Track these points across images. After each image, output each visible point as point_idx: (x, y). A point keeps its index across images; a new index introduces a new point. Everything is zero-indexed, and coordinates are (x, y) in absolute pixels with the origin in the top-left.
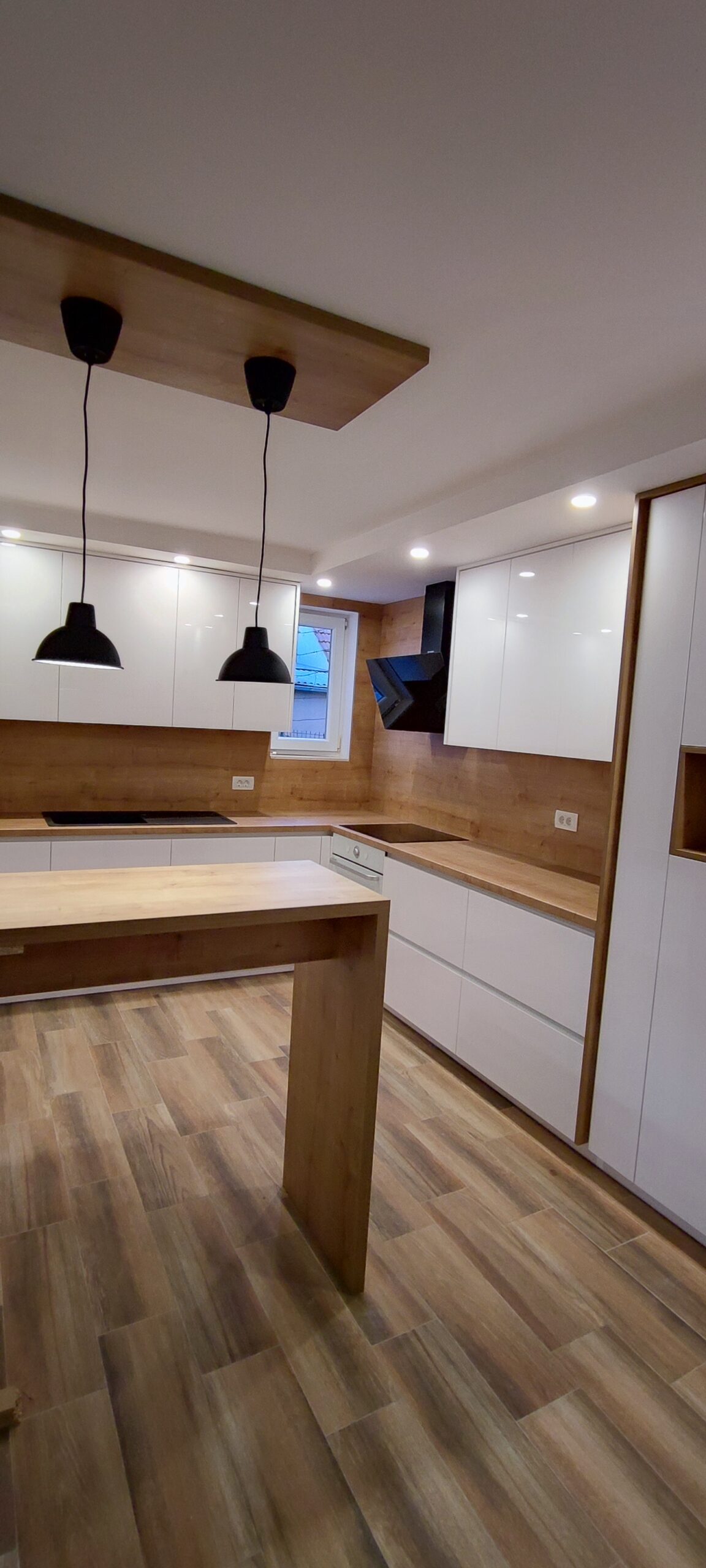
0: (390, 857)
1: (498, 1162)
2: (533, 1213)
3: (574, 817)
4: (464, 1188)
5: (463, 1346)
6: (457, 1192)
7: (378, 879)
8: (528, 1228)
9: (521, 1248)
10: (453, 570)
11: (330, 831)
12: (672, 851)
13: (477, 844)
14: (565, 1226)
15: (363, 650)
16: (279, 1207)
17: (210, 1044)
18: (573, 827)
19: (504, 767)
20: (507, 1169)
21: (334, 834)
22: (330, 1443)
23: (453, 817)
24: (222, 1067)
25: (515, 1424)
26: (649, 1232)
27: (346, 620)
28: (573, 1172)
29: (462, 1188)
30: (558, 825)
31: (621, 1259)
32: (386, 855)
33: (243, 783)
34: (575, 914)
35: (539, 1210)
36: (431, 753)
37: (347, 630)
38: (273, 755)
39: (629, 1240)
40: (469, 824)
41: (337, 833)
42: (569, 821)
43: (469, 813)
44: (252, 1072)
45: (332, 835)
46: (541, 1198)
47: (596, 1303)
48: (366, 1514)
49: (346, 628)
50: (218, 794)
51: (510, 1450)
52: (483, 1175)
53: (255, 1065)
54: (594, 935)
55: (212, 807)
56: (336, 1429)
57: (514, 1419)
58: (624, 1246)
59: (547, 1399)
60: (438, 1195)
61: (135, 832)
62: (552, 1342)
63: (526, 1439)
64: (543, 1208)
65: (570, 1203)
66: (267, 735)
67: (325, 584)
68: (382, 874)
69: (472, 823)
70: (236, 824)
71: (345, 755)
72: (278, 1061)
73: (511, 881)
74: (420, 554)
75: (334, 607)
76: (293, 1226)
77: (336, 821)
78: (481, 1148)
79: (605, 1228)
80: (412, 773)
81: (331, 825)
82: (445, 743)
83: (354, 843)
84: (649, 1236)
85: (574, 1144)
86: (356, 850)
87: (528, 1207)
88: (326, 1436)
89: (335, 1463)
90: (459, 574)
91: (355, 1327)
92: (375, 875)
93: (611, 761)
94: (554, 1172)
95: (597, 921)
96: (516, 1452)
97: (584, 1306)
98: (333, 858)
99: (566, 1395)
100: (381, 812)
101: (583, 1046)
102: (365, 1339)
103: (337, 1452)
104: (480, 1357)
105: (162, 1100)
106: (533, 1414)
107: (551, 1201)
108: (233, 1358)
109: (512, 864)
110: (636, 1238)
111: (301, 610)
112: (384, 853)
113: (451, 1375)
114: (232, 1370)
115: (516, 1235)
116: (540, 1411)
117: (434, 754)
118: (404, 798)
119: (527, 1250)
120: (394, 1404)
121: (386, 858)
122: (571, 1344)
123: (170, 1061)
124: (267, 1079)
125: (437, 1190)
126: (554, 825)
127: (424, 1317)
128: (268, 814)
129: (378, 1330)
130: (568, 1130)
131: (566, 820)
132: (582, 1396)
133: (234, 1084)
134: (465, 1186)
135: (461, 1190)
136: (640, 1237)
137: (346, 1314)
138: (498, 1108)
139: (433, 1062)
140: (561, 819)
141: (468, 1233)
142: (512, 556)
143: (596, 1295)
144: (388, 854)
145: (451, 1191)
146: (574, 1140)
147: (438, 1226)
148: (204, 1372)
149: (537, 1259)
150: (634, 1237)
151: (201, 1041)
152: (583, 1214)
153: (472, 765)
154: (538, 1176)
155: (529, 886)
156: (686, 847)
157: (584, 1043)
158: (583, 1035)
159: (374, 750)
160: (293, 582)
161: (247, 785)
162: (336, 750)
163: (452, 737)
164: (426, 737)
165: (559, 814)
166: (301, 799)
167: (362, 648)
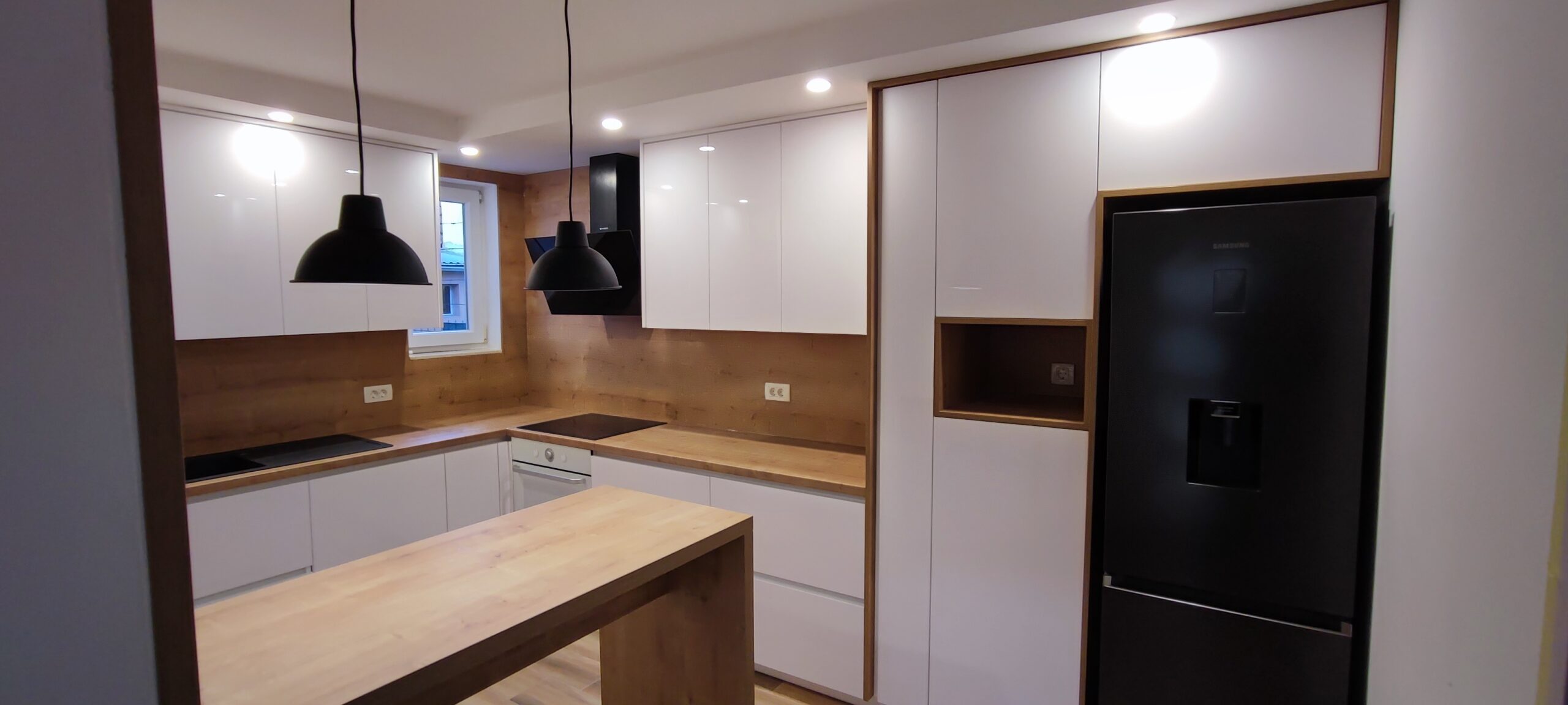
0: (597, 455)
3: (786, 388)
7: (584, 481)
10: (636, 143)
11: (507, 436)
12: (936, 414)
13: (677, 426)
15: (506, 227)
18: (786, 397)
19: (699, 345)
21: (512, 438)
23: (644, 401)
27: (481, 193)
30: (768, 397)
32: (592, 454)
33: (378, 394)
34: (842, 485)
36: (605, 334)
37: (482, 203)
38: (412, 355)
40: (664, 406)
41: (514, 436)
42: (780, 392)
43: (659, 395)
45: (510, 440)
49: (481, 201)
50: (346, 412)
54: (864, 501)
55: (340, 429)
61: (254, 482)
66: (403, 334)
67: (470, 152)
68: (590, 476)
69: (667, 405)
70: (392, 446)
71: (495, 345)
73: (754, 462)
74: (612, 125)
75: (468, 178)
77: (511, 423)
80: (584, 359)
81: (507, 428)
82: (643, 326)
83: (545, 446)
86: (549, 452)
90: (644, 146)
92: (580, 478)
93: (866, 334)
95: (866, 488)
98: (516, 466)
101: (863, 608)
109: (735, 442)
111: (442, 184)
112: (589, 452)
117: (610, 337)
118: (576, 387)
121: (594, 458)
126: (764, 397)
128: (417, 426)
130: (854, 690)
131: (777, 392)
140: (772, 391)
142: (710, 131)
144: (594, 453)
146: (861, 697)
153: (660, 346)
155: (773, 463)
156: (946, 408)
157: (864, 605)
158: (863, 597)
159: (528, 337)
160: (429, 150)
161: (383, 395)
162: (483, 341)
163: (651, 318)
164: (599, 319)
165: (768, 386)
166: (452, 402)
167: (506, 225)
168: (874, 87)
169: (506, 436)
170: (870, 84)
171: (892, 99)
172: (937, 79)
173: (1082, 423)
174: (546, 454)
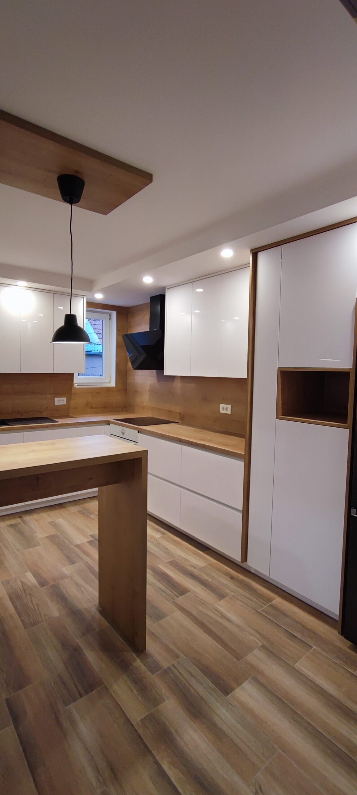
0: (141, 433)
1: (205, 577)
2: (224, 598)
3: (229, 407)
4: (190, 592)
5: (198, 667)
6: (187, 594)
8: (222, 606)
9: (220, 615)
10: (164, 289)
12: (277, 418)
13: (182, 424)
14: (239, 602)
15: (119, 331)
16: (98, 615)
17: (52, 539)
18: (229, 412)
19: (192, 385)
20: (210, 580)
21: (111, 424)
22: (136, 727)
23: (170, 411)
24: (61, 550)
25: (226, 698)
26: (278, 599)
27: (110, 315)
28: (241, 577)
29: (189, 592)
30: (222, 411)
31: (267, 613)
32: (138, 432)
33: (61, 401)
34: (234, 452)
35: (227, 596)
36: (157, 380)
38: (76, 386)
39: (269, 603)
40: (178, 414)
41: (112, 423)
42: (227, 409)
43: (177, 409)
44: (76, 549)
46: (228, 591)
47: (258, 635)
48: (158, 758)
49: (110, 319)
50: (47, 408)
51: (225, 712)
52: (198, 584)
53: (78, 546)
54: (244, 461)
55: (44, 415)
56: (138, 719)
57: (225, 697)
58: (267, 607)
59: (239, 684)
60: (178, 597)
62: (238, 657)
63: (232, 705)
64: (229, 595)
65: (241, 591)
66: (72, 375)
67: (99, 296)
68: (137, 442)
69: (180, 414)
70: (59, 422)
71: (113, 384)
72: (90, 542)
73: (202, 440)
74: (148, 280)
75: (103, 308)
76: (106, 623)
77: (111, 418)
78: (196, 572)
79: (258, 600)
80: (148, 391)
81: (109, 420)
82: (165, 374)
83: (122, 428)
84: (278, 601)
85: (241, 563)
87: (221, 596)
88: (134, 724)
89: (140, 736)
90: (167, 290)
91: (143, 668)
93: (246, 378)
94: (232, 578)
95: (245, 454)
96: (227, 712)
97: (252, 638)
98: (111, 436)
99: (248, 680)
100: (133, 412)
101: (242, 515)
102: (149, 673)
103: (140, 731)
104: (207, 671)
105: (28, 570)
106: (234, 692)
107: (232, 591)
108: (81, 696)
109: (201, 432)
110: (272, 603)
111: (87, 311)
112: (137, 431)
113: (193, 682)
114: (81, 701)
115: (217, 610)
116: (237, 690)
117: (158, 381)
118: (145, 404)
119: (223, 616)
120: (167, 701)
121: (139, 434)
122: (248, 656)
123: (31, 550)
124: (85, 552)
125: (178, 595)
126: (220, 411)
127: (177, 656)
128: (74, 416)
129: (154, 667)
130: (237, 556)
132: (254, 679)
133: (68, 557)
134: (191, 591)
135: (189, 593)
136: (274, 601)
137: (138, 663)
138: (203, 552)
139: (169, 534)
140: (223, 408)
141: (194, 612)
142: (193, 281)
143: (256, 631)
144: (139, 432)
145: (184, 594)
146: (240, 561)
147: (179, 611)
148: (66, 706)
149: (229, 620)
150: (271, 602)
151: (47, 537)
152: (247, 595)
153: (178, 384)
154: (225, 580)
155: (210, 441)
156: (283, 415)
157: (242, 514)
158: (242, 510)
159: (128, 381)
160: (82, 296)
161: (63, 402)
162: (108, 382)
163: (168, 371)
164: (155, 371)
165: (222, 406)
166: (92, 408)
167: (119, 329)
168: (253, 252)
169: (108, 423)
170: (252, 250)
171: (262, 258)
172: (282, 245)
173: (347, 425)
174: (122, 432)
